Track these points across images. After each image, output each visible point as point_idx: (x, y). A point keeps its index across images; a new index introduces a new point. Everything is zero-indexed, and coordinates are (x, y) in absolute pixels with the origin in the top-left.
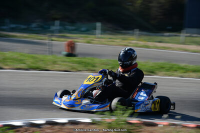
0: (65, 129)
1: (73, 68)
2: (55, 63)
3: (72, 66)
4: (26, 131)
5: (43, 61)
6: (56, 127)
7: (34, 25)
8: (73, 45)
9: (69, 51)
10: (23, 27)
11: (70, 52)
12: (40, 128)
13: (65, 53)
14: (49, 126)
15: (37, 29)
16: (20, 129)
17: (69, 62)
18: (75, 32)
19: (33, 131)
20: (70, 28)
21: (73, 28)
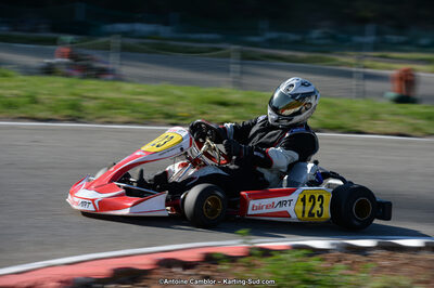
0: (419, 260)
1: (417, 129)
2: (374, 116)
3: (412, 124)
4: (339, 261)
5: (348, 112)
6: (401, 255)
7: (316, 33)
8: (409, 78)
9: (401, 91)
10: (292, 37)
11: (404, 93)
12: (366, 255)
13: (392, 95)
14: (385, 253)
15: (322, 42)
16: (327, 256)
17: (405, 115)
18: (407, 48)
19: (354, 262)
20: (395, 38)
21: (402, 39)
